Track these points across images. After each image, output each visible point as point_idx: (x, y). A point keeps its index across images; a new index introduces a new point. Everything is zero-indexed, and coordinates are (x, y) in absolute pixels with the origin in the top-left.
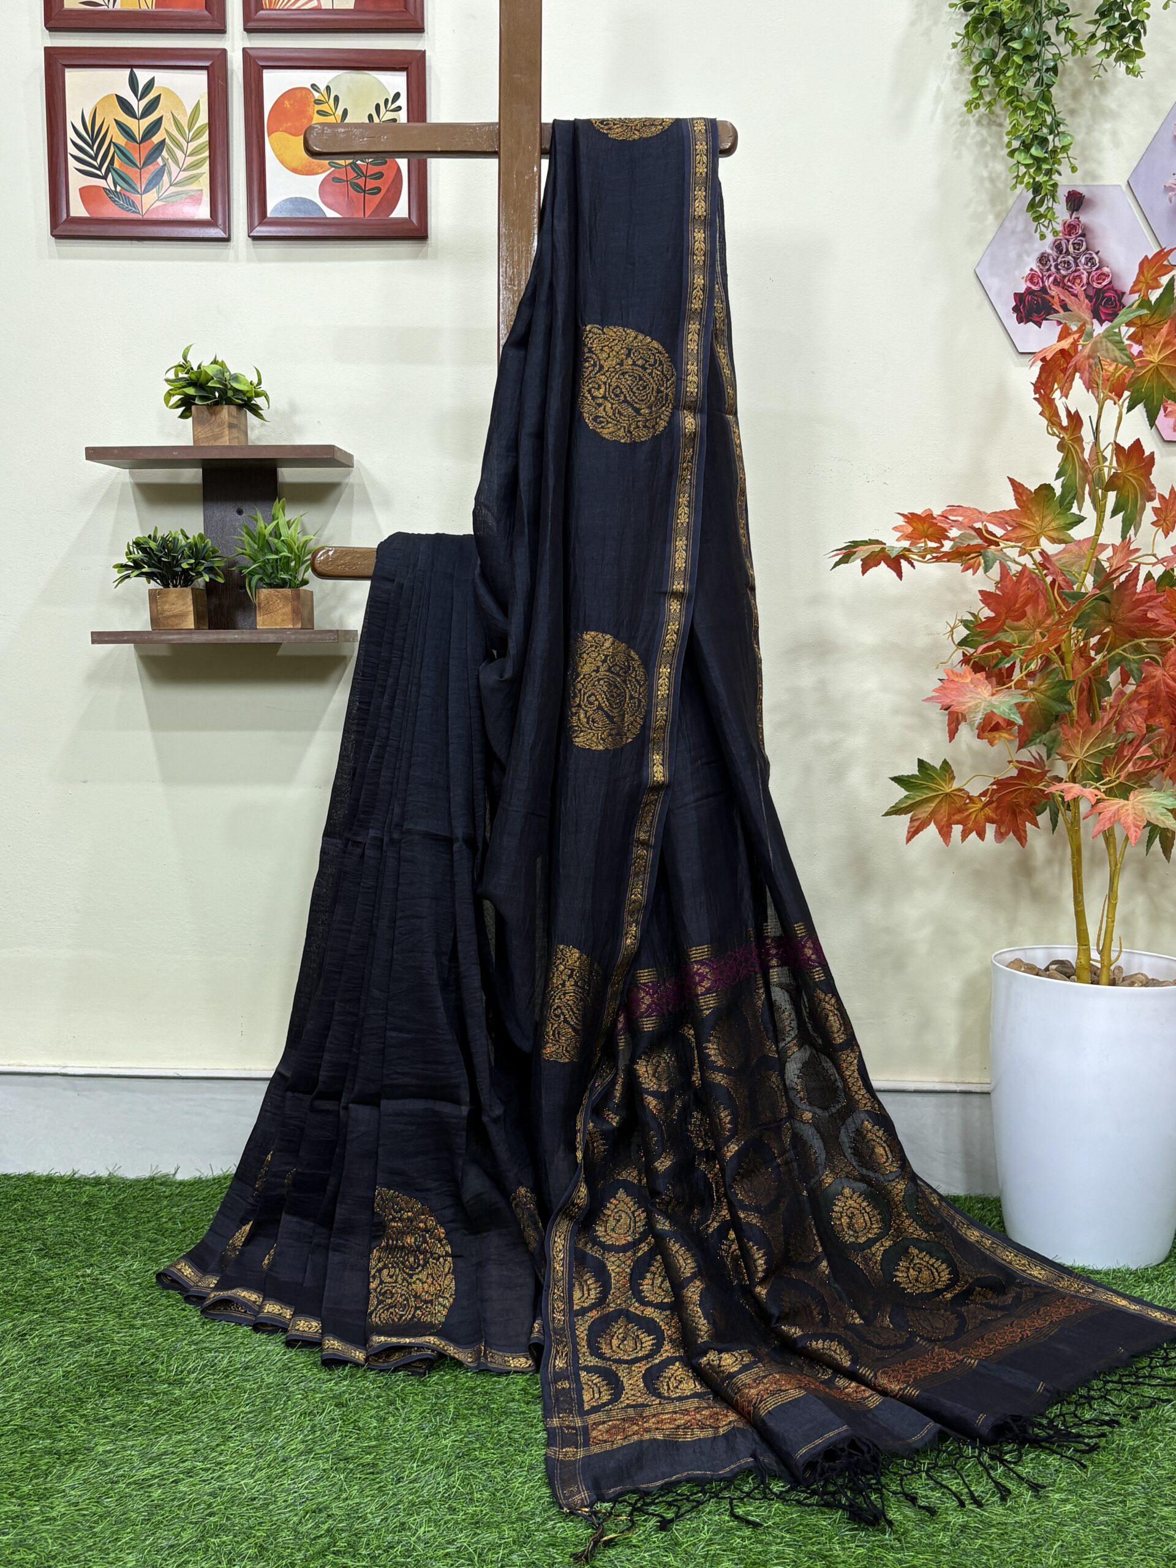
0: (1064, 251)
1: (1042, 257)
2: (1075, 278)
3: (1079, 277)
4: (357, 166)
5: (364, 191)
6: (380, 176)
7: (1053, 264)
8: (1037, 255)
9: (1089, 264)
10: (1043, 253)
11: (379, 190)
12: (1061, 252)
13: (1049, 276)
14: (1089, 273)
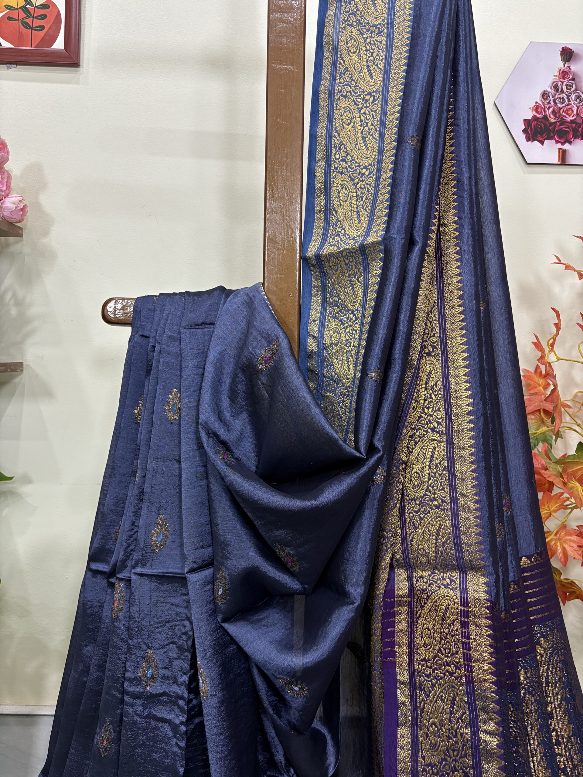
0: (560, 90)
1: (544, 94)
2: (568, 110)
3: (571, 109)
4: (27, 9)
5: (32, 28)
6: (44, 17)
7: (552, 99)
8: (540, 92)
9: (578, 100)
10: (545, 91)
11: (43, 27)
12: (557, 91)
13: (549, 108)
14: (578, 107)
